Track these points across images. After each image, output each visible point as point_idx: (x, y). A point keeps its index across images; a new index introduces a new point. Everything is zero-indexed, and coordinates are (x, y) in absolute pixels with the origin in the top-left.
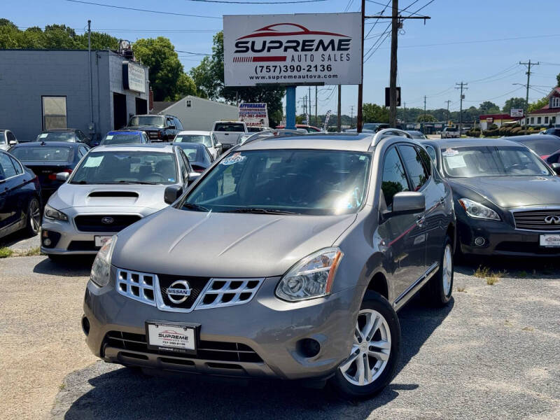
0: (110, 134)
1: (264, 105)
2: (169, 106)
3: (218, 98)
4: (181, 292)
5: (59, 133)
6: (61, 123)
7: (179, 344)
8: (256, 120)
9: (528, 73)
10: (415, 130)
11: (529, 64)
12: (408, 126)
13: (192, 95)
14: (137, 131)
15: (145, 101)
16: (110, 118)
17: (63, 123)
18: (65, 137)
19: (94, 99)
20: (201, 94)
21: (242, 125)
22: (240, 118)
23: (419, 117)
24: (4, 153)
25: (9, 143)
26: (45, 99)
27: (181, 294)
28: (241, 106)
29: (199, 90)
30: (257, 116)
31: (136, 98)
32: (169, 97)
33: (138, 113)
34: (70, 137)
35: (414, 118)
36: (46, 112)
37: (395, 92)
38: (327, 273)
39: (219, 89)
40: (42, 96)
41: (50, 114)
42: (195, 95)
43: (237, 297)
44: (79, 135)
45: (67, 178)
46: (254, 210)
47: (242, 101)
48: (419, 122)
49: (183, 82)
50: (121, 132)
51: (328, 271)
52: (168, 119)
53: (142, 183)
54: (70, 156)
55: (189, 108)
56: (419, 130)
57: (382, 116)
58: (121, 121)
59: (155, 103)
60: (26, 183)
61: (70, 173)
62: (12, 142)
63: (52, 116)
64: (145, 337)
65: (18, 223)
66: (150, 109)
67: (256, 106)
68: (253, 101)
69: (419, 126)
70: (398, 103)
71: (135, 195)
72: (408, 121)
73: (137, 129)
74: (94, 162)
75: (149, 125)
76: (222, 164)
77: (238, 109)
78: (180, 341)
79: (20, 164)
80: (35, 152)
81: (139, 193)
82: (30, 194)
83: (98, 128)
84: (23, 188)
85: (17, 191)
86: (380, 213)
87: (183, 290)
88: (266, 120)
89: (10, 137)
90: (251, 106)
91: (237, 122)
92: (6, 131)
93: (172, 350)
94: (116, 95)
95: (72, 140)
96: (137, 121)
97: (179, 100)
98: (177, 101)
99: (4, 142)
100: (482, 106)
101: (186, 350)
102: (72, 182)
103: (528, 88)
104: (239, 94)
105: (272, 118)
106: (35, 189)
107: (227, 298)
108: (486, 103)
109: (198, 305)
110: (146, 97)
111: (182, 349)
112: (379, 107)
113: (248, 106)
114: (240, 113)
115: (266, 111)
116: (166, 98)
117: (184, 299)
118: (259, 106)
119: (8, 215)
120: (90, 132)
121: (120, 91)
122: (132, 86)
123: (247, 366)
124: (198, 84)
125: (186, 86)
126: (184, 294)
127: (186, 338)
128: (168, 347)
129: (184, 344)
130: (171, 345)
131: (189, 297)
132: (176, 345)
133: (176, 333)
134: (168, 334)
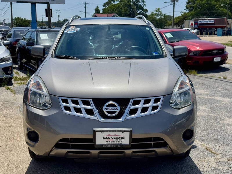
4: (114, 109)
7: (118, 142)
9: (85, 7)
11: (86, 3)
27: (114, 110)
37: (50, 11)
38: (189, 91)
43: (150, 109)
51: (189, 89)
78: (119, 140)
87: (115, 107)
93: (113, 146)
100: (63, 20)
101: (123, 145)
103: (85, 13)
107: (144, 110)
108: (65, 19)
109: (127, 116)
111: (119, 145)
117: (117, 113)
123: (158, 150)
126: (116, 110)
127: (123, 138)
128: (109, 145)
129: (121, 142)
130: (113, 143)
131: (120, 112)
132: (116, 143)
133: (116, 135)
134: (109, 137)
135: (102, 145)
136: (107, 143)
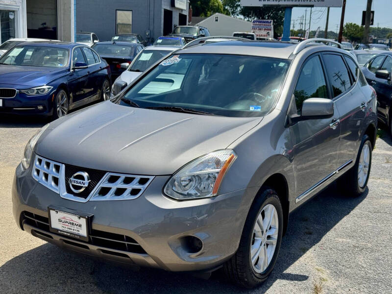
0: (160, 39)
1: (271, 22)
2: (202, 20)
3: (238, 15)
4: (80, 183)
5: (126, 36)
6: (128, 30)
7: (74, 230)
8: (264, 33)
10: (384, 44)
12: (379, 41)
13: (219, 12)
14: (178, 37)
15: (186, 16)
16: (161, 28)
17: (129, 30)
18: (130, 39)
19: (150, 14)
20: (226, 12)
21: (253, 36)
22: (253, 31)
23: (388, 35)
24: (89, 48)
25: (93, 42)
26: (118, 12)
27: (80, 185)
28: (254, 22)
29: (225, 9)
30: (265, 30)
31: (180, 14)
32: (203, 14)
33: (180, 25)
34: (133, 39)
35: (384, 35)
36: (119, 21)
37: (370, 14)
38: (216, 175)
39: (239, 9)
40: (116, 10)
41: (121, 23)
42: (221, 13)
44: (140, 38)
45: (128, 67)
46: (174, 108)
47: (255, 18)
48: (388, 38)
49: (214, 3)
50: (168, 37)
51: (218, 173)
52: (200, 30)
53: (177, 74)
54: (131, 53)
55: (217, 22)
56: (388, 45)
57: (360, 33)
58: (168, 30)
59: (193, 18)
60: (102, 69)
61: (130, 63)
62: (95, 41)
63: (123, 24)
64: (48, 220)
65: (95, 96)
66: (189, 22)
67: (265, 23)
68: (263, 18)
69: (387, 42)
70: (371, 23)
71: (172, 81)
72: (379, 38)
73: (179, 36)
74: (146, 57)
75: (187, 33)
76: (162, 65)
77: (252, 24)
78: (75, 228)
79: (99, 56)
80: (109, 48)
81: (174, 80)
82: (104, 77)
83: (152, 34)
84: (100, 72)
85: (95, 74)
86: (288, 117)
87: (81, 181)
88: (272, 33)
89: (94, 38)
90: (261, 22)
91: (249, 33)
92: (92, 34)
93: (69, 234)
94: (166, 11)
95: (135, 42)
96: (179, 30)
97: (210, 16)
98: (209, 17)
99: (90, 41)
101: (80, 236)
102: (131, 70)
104: (253, 13)
105: (276, 31)
106: (107, 73)
107: (119, 192)
109: (93, 196)
110: (186, 13)
111: (76, 235)
112: (358, 26)
113: (259, 22)
114: (253, 27)
115: (272, 26)
116: (201, 15)
117: (82, 190)
118: (267, 22)
119: (89, 90)
120: (146, 37)
121: (168, 8)
122: (177, 5)
123: (132, 255)
124: (225, 5)
125: (215, 6)
126: (82, 185)
127: (80, 226)
128: (65, 232)
129: (79, 231)
130: (69, 230)
131: (87, 188)
132: (72, 231)
133: (72, 221)
134: (65, 220)
135: (58, 230)
136: (63, 228)
